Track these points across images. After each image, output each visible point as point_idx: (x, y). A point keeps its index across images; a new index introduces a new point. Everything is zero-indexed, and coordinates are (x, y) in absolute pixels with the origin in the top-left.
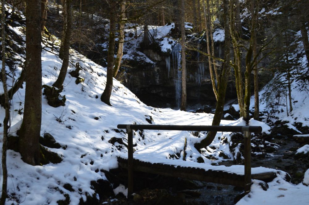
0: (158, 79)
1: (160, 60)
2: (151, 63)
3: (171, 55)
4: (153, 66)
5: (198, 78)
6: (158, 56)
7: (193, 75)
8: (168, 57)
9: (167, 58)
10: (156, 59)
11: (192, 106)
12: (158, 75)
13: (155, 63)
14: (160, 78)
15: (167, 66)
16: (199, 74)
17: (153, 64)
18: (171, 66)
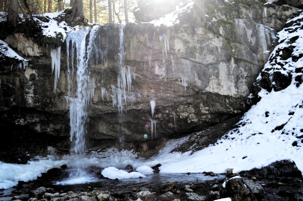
0: (33, 95)
1: (38, 55)
2: (18, 59)
3: (64, 45)
4: (23, 65)
5: (117, 96)
6: (36, 46)
7: (107, 90)
8: (56, 47)
9: (54, 50)
10: (31, 53)
11: (100, 151)
12: (32, 85)
13: (25, 60)
14: (35, 92)
15: (53, 67)
16: (119, 89)
17: (21, 61)
18: (63, 69)
